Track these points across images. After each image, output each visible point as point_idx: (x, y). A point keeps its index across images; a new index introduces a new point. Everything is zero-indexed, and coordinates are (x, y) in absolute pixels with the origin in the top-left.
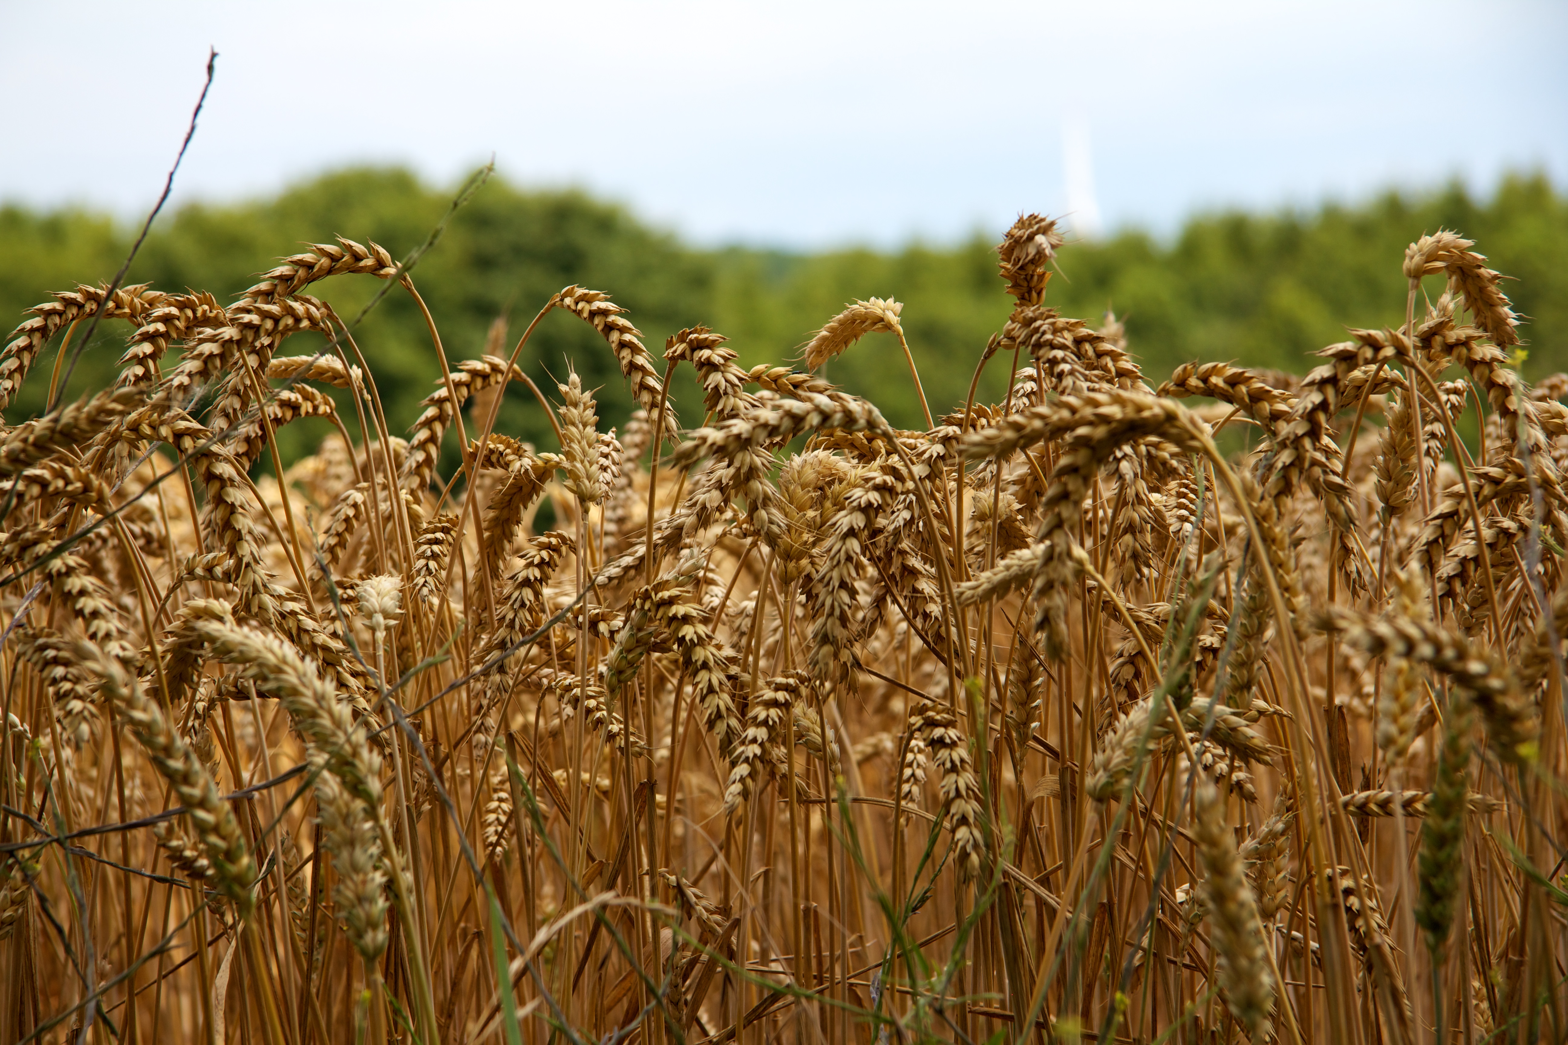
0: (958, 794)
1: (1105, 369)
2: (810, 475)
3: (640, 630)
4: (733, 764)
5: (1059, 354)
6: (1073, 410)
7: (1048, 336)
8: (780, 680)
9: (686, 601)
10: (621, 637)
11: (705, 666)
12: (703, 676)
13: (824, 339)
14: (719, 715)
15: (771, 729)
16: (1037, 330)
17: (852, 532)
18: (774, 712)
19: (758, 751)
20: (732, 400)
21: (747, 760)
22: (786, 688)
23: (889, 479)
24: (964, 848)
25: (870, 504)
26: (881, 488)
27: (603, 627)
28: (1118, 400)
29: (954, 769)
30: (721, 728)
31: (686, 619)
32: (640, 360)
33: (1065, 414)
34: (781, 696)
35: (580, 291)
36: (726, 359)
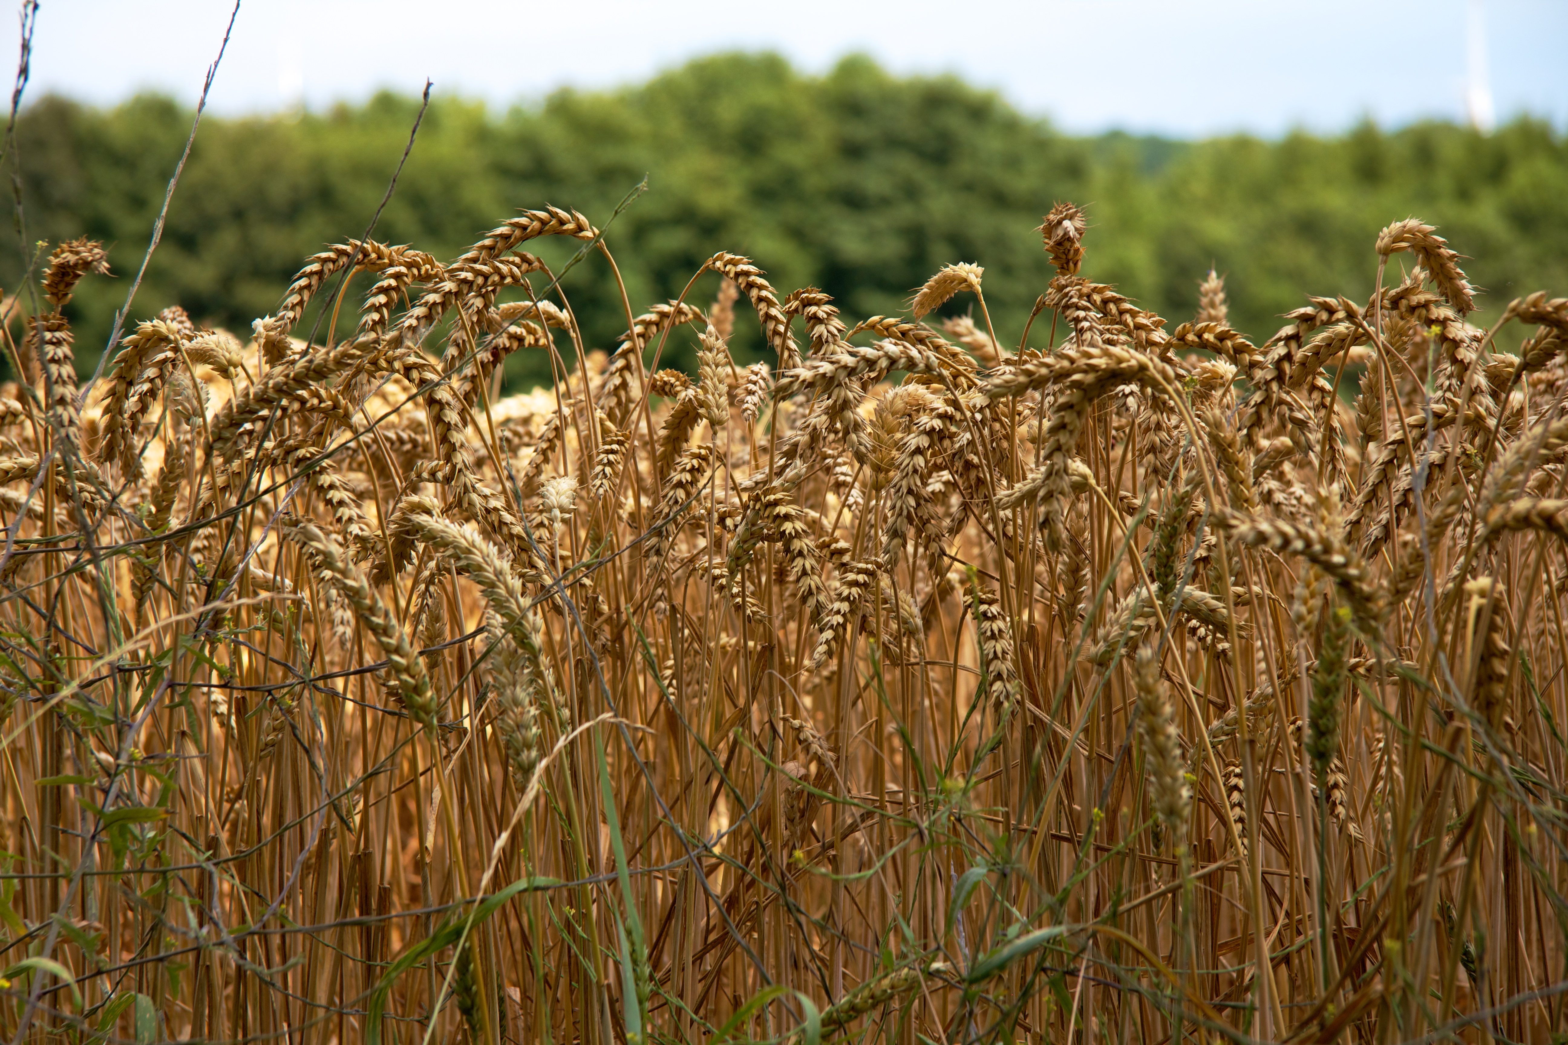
0: (996, 656)
1: (1126, 325)
2: (899, 405)
3: (753, 525)
4: (821, 630)
5: (1082, 314)
6: (1072, 361)
7: (1075, 300)
8: (862, 565)
9: (790, 503)
10: (740, 529)
11: (800, 553)
12: (799, 562)
13: (925, 294)
14: (810, 593)
15: (852, 603)
16: (1067, 294)
17: (918, 451)
18: (855, 591)
19: (841, 620)
20: (832, 347)
21: (832, 627)
22: (865, 572)
23: (950, 410)
24: (998, 697)
25: (933, 429)
26: (943, 416)
27: (729, 522)
28: (1106, 354)
29: (993, 636)
30: (812, 602)
31: (787, 517)
32: (774, 312)
33: (1066, 363)
34: (861, 578)
35: (728, 256)
36: (829, 314)
